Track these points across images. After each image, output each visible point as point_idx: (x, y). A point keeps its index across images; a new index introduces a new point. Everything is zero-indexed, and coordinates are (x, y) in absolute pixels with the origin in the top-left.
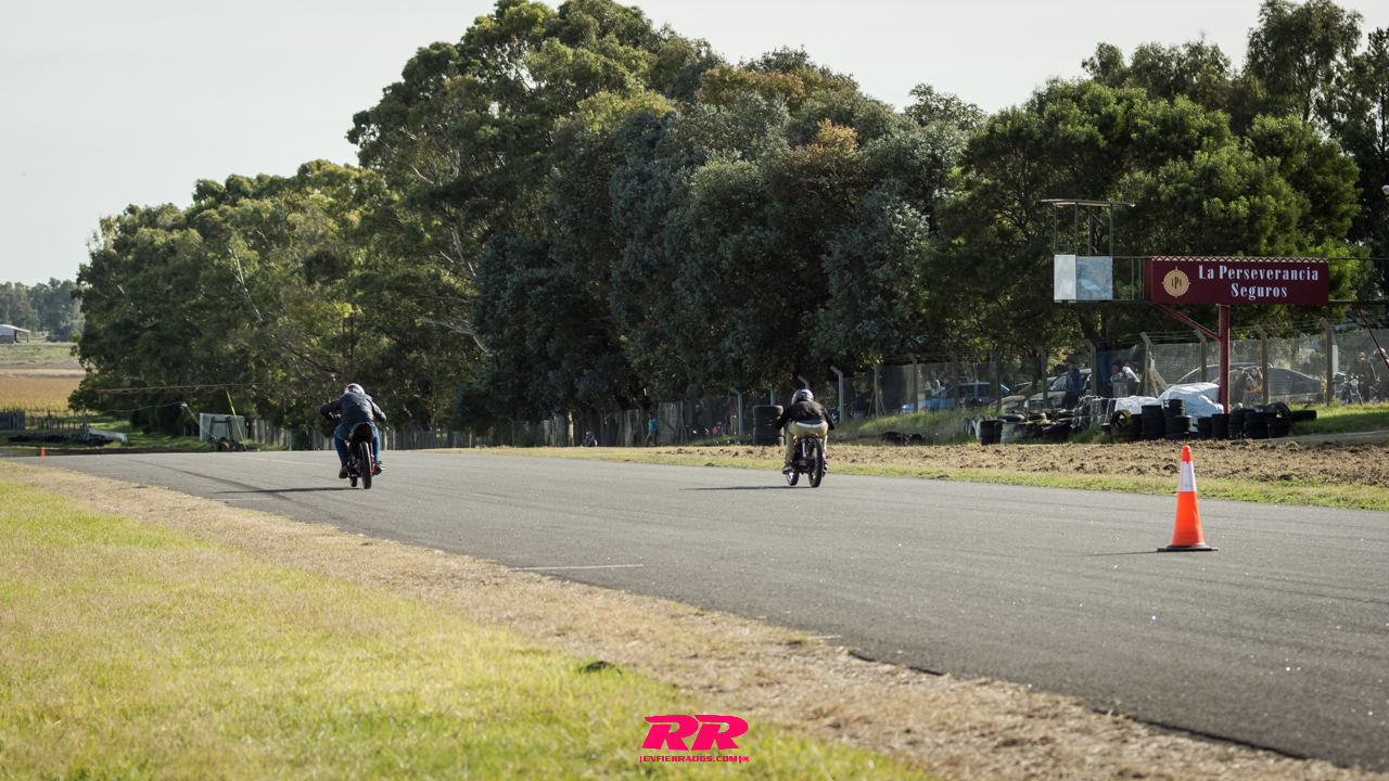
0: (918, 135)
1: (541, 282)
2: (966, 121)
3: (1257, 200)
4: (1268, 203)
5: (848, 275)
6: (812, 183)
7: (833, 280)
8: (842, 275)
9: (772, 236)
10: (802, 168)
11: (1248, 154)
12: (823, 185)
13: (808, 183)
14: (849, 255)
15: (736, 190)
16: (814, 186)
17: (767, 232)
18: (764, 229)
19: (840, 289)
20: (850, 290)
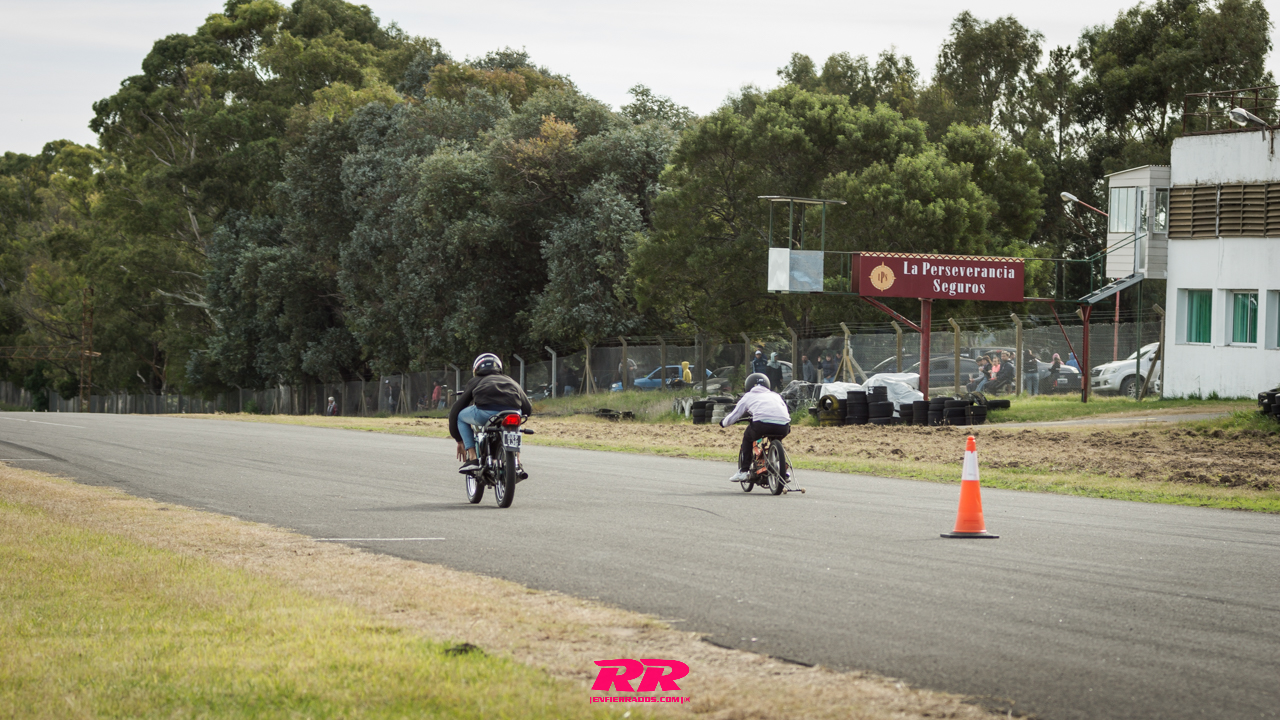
0: (634, 133)
1: (274, 259)
2: (678, 122)
3: (952, 202)
4: (962, 205)
5: (566, 261)
6: (533, 175)
7: (553, 265)
8: (560, 261)
9: (493, 224)
10: (523, 160)
11: (942, 159)
12: (543, 177)
13: (529, 174)
14: (568, 242)
15: (461, 179)
16: (535, 177)
17: (490, 219)
18: (487, 217)
19: (558, 275)
20: (567, 274)
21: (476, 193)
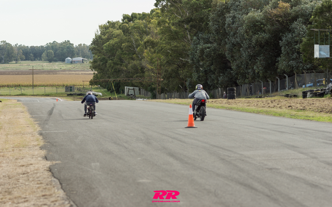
1: (209, 48)
5: (287, 47)
6: (277, 20)
7: (283, 48)
8: (285, 47)
9: (266, 36)
10: (273, 15)
12: (280, 21)
13: (276, 20)
14: (288, 41)
15: (257, 21)
16: (278, 21)
17: (266, 34)
18: (265, 33)
19: (285, 51)
20: (287, 51)
21: (262, 26)
